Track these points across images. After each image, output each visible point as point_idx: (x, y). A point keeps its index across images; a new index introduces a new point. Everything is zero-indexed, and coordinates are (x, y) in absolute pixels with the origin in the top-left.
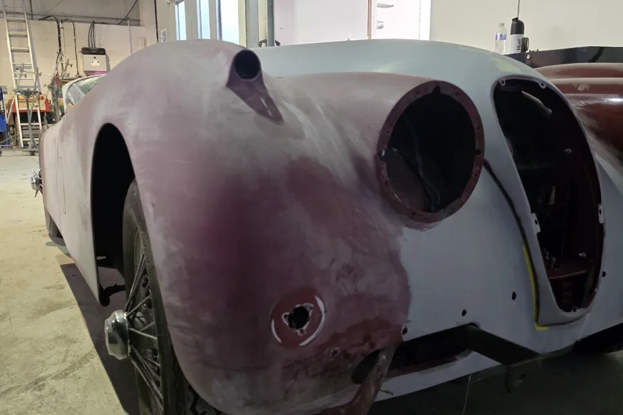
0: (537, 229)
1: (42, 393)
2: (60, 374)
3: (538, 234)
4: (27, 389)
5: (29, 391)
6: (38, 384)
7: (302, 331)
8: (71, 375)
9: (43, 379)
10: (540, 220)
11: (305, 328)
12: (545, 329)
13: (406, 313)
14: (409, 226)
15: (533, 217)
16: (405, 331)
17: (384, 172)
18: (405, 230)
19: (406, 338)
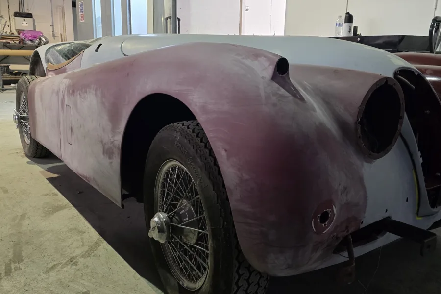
0: (421, 160)
1: (78, 267)
2: (85, 254)
3: (422, 163)
4: (67, 265)
5: (69, 266)
6: (72, 261)
7: (325, 225)
8: (93, 254)
9: (75, 258)
10: (423, 156)
11: (326, 223)
12: (421, 218)
13: (364, 212)
14: (367, 162)
15: (419, 154)
16: (362, 222)
17: (359, 131)
18: (365, 164)
19: (362, 226)
